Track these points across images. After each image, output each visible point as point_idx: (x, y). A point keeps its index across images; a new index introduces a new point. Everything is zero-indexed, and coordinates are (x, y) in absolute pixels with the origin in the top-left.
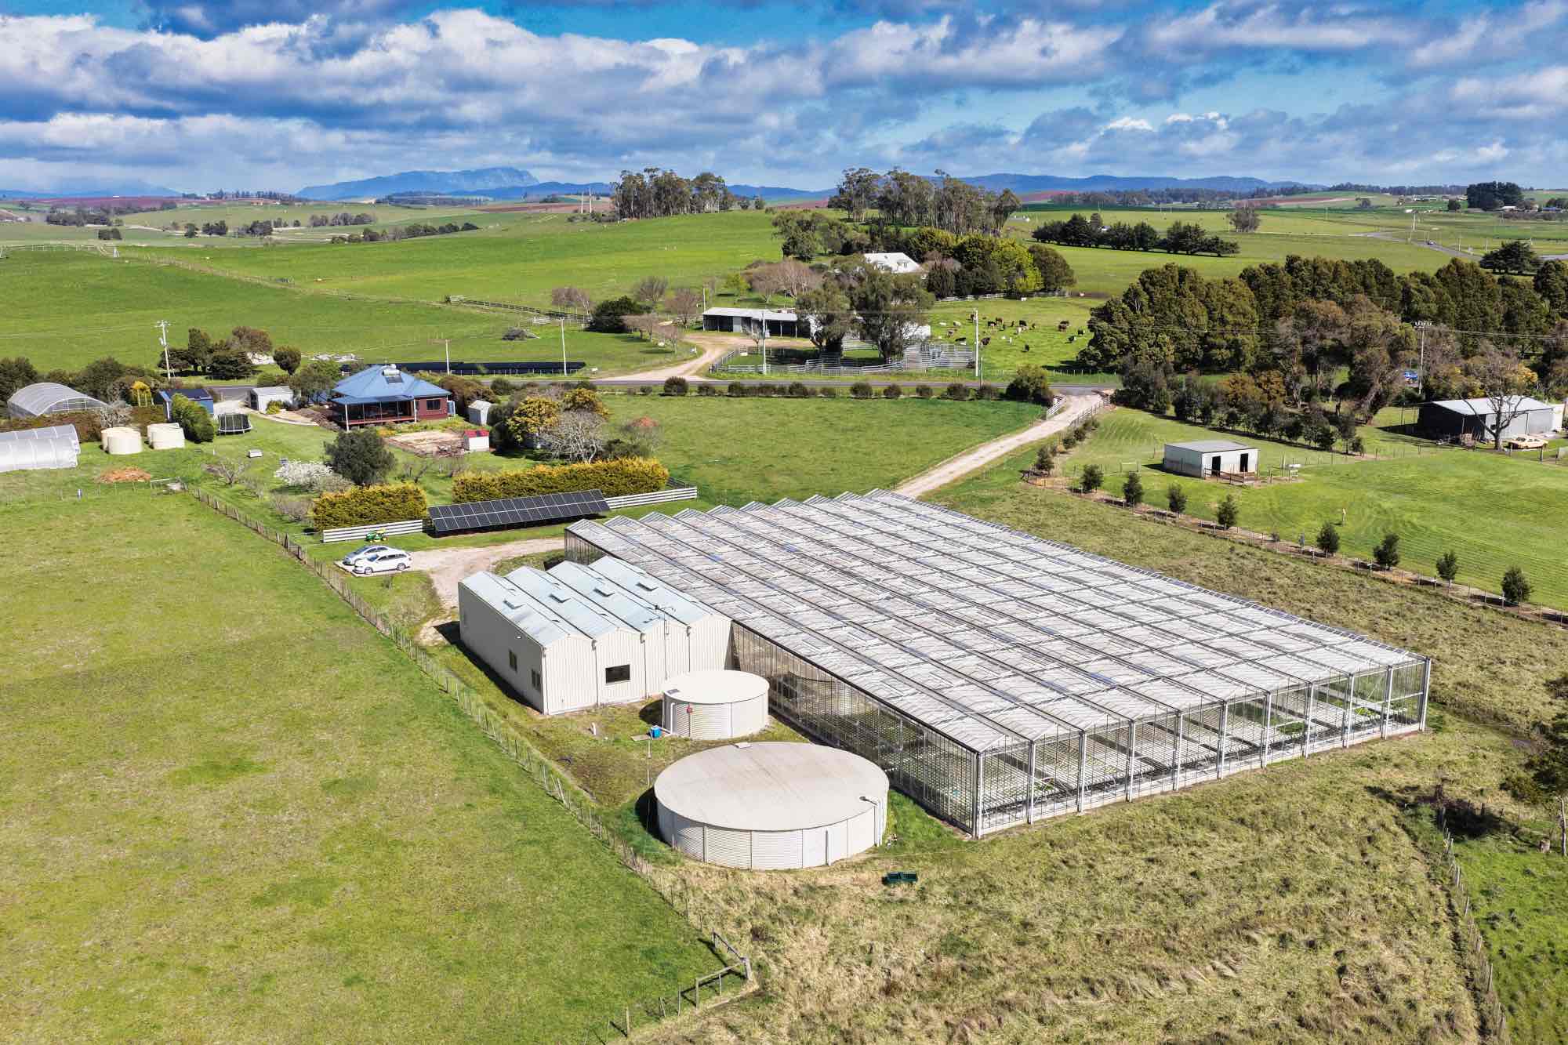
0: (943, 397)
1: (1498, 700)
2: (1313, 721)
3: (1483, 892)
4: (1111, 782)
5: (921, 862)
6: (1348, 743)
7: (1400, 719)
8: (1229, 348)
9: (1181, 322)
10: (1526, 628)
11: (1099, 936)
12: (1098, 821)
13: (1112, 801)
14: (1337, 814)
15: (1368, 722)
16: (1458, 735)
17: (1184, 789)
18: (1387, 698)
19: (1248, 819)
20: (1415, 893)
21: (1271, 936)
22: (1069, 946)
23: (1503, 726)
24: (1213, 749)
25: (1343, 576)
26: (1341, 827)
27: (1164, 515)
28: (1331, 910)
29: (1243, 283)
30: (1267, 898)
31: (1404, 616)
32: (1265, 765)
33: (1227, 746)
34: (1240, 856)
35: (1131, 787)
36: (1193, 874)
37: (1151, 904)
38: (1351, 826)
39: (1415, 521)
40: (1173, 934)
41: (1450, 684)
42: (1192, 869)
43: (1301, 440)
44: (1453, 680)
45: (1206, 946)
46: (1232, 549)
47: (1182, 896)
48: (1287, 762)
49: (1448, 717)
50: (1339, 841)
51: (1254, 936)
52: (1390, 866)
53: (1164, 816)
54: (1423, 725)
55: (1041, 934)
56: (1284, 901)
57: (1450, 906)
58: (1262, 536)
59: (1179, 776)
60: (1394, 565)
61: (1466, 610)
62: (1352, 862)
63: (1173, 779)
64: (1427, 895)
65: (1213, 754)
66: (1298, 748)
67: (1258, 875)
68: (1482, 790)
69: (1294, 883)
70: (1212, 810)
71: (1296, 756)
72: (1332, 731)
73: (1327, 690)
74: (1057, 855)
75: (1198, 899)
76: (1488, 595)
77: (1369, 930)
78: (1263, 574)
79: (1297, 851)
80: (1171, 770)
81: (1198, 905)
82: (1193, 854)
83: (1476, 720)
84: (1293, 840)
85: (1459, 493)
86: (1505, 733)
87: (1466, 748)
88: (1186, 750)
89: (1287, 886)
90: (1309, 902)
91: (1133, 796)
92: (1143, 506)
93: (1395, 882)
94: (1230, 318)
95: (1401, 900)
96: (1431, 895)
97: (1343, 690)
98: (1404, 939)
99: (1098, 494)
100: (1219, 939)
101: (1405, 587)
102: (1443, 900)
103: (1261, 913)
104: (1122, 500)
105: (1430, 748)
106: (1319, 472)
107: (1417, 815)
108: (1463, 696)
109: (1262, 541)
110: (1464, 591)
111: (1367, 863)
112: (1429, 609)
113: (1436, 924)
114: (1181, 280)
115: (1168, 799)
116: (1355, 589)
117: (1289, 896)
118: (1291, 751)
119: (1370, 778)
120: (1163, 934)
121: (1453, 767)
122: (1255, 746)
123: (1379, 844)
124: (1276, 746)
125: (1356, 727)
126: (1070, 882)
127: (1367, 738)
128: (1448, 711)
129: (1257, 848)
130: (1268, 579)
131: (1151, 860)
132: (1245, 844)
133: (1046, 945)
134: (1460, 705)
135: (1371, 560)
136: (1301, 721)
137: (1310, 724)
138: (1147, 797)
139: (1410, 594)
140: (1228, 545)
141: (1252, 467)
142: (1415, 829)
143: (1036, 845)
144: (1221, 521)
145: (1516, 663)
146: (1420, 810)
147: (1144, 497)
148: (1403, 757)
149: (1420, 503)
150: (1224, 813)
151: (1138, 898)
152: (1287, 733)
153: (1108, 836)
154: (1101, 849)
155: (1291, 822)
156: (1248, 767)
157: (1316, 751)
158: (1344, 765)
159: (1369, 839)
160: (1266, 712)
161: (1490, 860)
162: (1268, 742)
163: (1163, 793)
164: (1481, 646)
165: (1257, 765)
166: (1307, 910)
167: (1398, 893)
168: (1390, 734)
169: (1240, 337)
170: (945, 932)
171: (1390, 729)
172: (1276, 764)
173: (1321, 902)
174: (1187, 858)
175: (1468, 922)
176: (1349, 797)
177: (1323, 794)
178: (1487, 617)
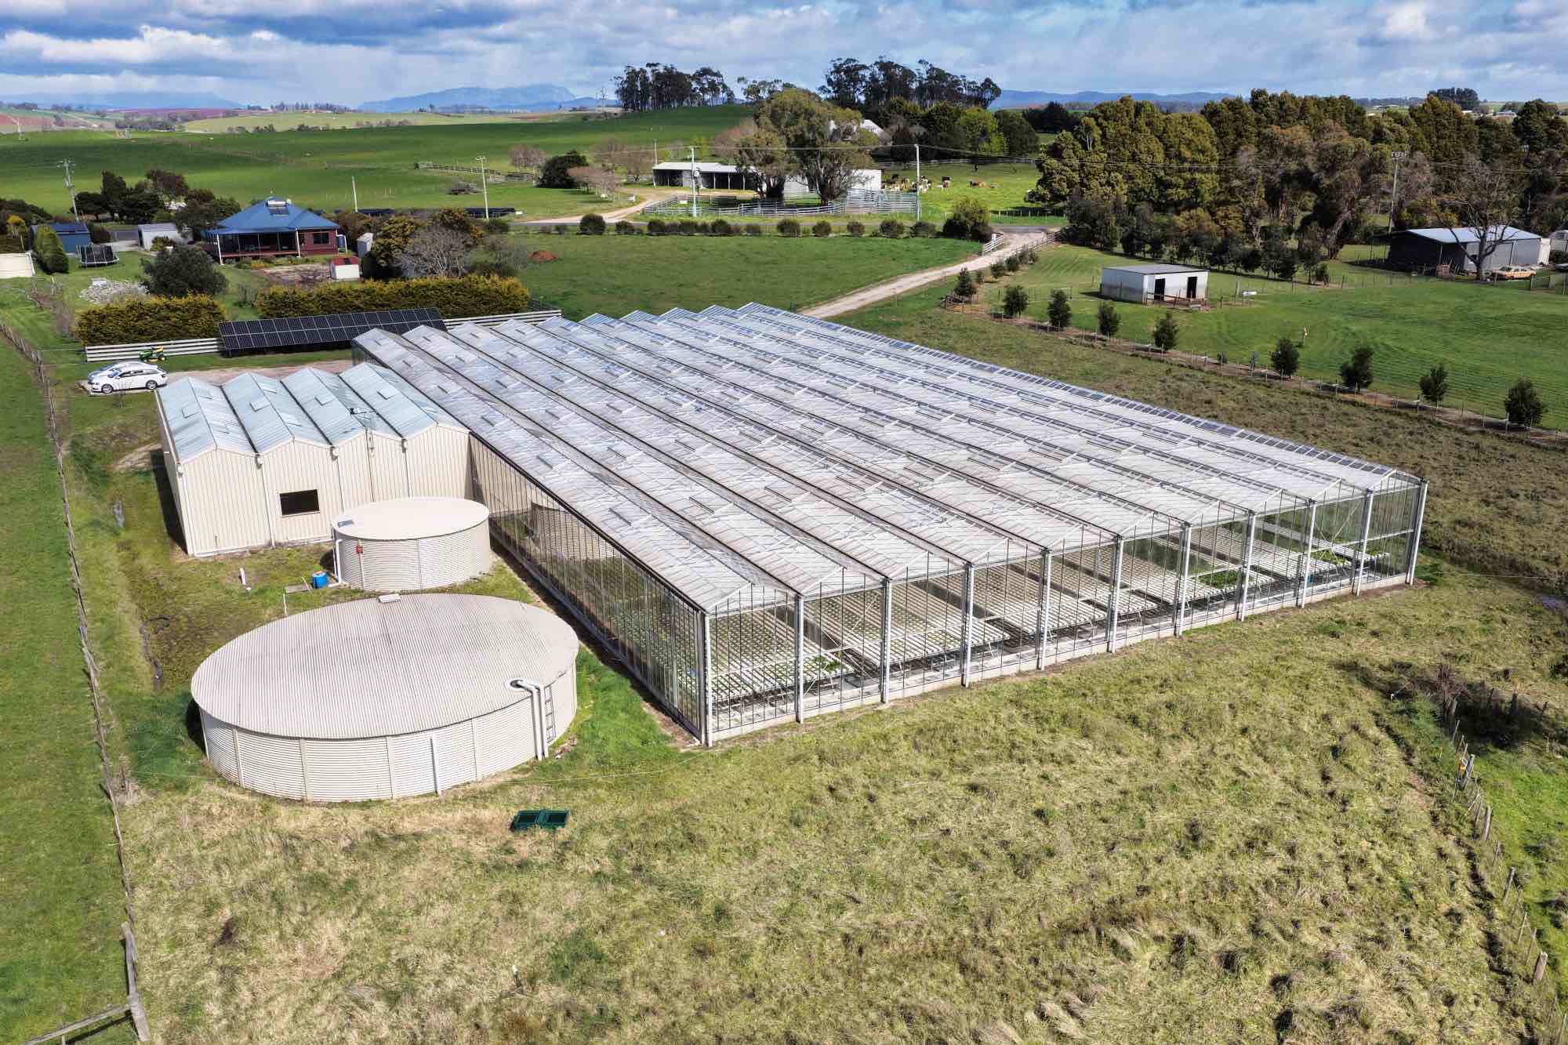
0: (875, 235)
1: (1514, 542)
2: (1253, 568)
3: (1528, 849)
4: (939, 657)
5: (590, 791)
6: (1304, 600)
7: (1377, 568)
8: (1186, 188)
9: (1134, 158)
10: (1539, 455)
11: (846, 938)
12: (909, 719)
13: (936, 685)
14: (1283, 709)
15: (1332, 572)
16: (1462, 591)
17: (1054, 668)
18: (1362, 537)
19: (1144, 717)
20: (1413, 853)
21: (1159, 939)
22: (788, 960)
23: (1525, 579)
24: (1099, 606)
25: (1302, 399)
26: (1289, 731)
27: (1093, 338)
28: (1267, 885)
29: (1203, 119)
30: (1159, 861)
31: (1379, 443)
32: (1180, 632)
33: (1121, 602)
34: (1123, 781)
35: (969, 665)
36: (1039, 813)
37: (956, 873)
38: (1306, 729)
39: (1390, 343)
40: (982, 933)
41: (1445, 522)
42: (1040, 804)
43: (1259, 271)
44: (1449, 516)
45: (1035, 961)
46: (1169, 371)
47: (1012, 856)
48: (1214, 628)
49: (1445, 565)
50: (1287, 755)
51: (1127, 941)
52: (1369, 800)
53: (1014, 711)
54: (1411, 577)
55: (744, 934)
56: (1188, 866)
57: (1476, 878)
58: (1207, 358)
59: (1047, 647)
60: (1366, 386)
61: (1458, 435)
62: (1307, 794)
63: (1037, 652)
64: (1434, 856)
65: (1101, 615)
66: (1230, 608)
67: (1147, 816)
68: (1506, 672)
69: (1206, 832)
70: (1089, 700)
71: (1226, 619)
72: (1281, 583)
73: (1275, 529)
74: (826, 776)
75: (1039, 862)
76: (1485, 419)
77: (1335, 927)
78: (1204, 397)
79: (1216, 772)
80: (1035, 639)
81: (1038, 874)
82: (1045, 777)
83: (1484, 571)
84: (1212, 752)
85: (1439, 317)
86: (1528, 588)
87: (1475, 608)
88: (1058, 609)
89: (1195, 839)
90: (1233, 870)
91: (971, 678)
92: (1071, 331)
93: (1379, 831)
94: (1187, 154)
95: (1388, 865)
96: (1442, 855)
97: (1298, 528)
98: (1398, 947)
99: (1021, 319)
100: (1062, 947)
101: (1380, 410)
102: (1462, 865)
103: (1143, 890)
104: (1047, 323)
105: (1424, 609)
106: (1277, 299)
107: (1411, 712)
108: (1465, 537)
109: (1205, 363)
110: (1455, 414)
111: (1332, 794)
112: (1411, 433)
113: (1454, 916)
114: (1137, 113)
115: (1026, 684)
116: (1317, 411)
117: (1198, 857)
118: (1220, 611)
119: (1335, 649)
120: (966, 932)
121: (1458, 635)
122: (1166, 603)
123: (1350, 759)
124: (1199, 604)
125: (1316, 579)
126: (828, 829)
127: (1330, 594)
128: (1444, 558)
129: (1152, 768)
130: (1209, 402)
131: (974, 788)
132: (1133, 759)
133: (745, 957)
134: (1461, 550)
135: (1337, 382)
136: (1236, 568)
137: (1249, 572)
138: (994, 680)
139: (1387, 418)
140: (1164, 367)
141: (1200, 293)
142: (1408, 734)
143: (797, 759)
144: (1158, 343)
145: (1534, 497)
146: (1417, 704)
147: (1071, 320)
148: (1384, 621)
149: (1394, 326)
150: (1107, 706)
151: (935, 860)
152: (1215, 585)
153: (916, 746)
154: (897, 767)
155: (1211, 721)
156: (1154, 635)
157: (1257, 611)
158: (1297, 633)
159: (1335, 750)
160: (1183, 554)
161: (1532, 789)
162: (1184, 598)
163: (1020, 674)
164: (1483, 477)
165: (1169, 632)
166: (1226, 886)
167: (1385, 852)
168: (1364, 588)
169: (1198, 176)
170: (570, 928)
171: (1363, 582)
172: (1196, 631)
173: (1253, 869)
174: (1033, 783)
175: (1511, 913)
176: (1304, 682)
177: (1263, 677)
178: (1487, 442)
